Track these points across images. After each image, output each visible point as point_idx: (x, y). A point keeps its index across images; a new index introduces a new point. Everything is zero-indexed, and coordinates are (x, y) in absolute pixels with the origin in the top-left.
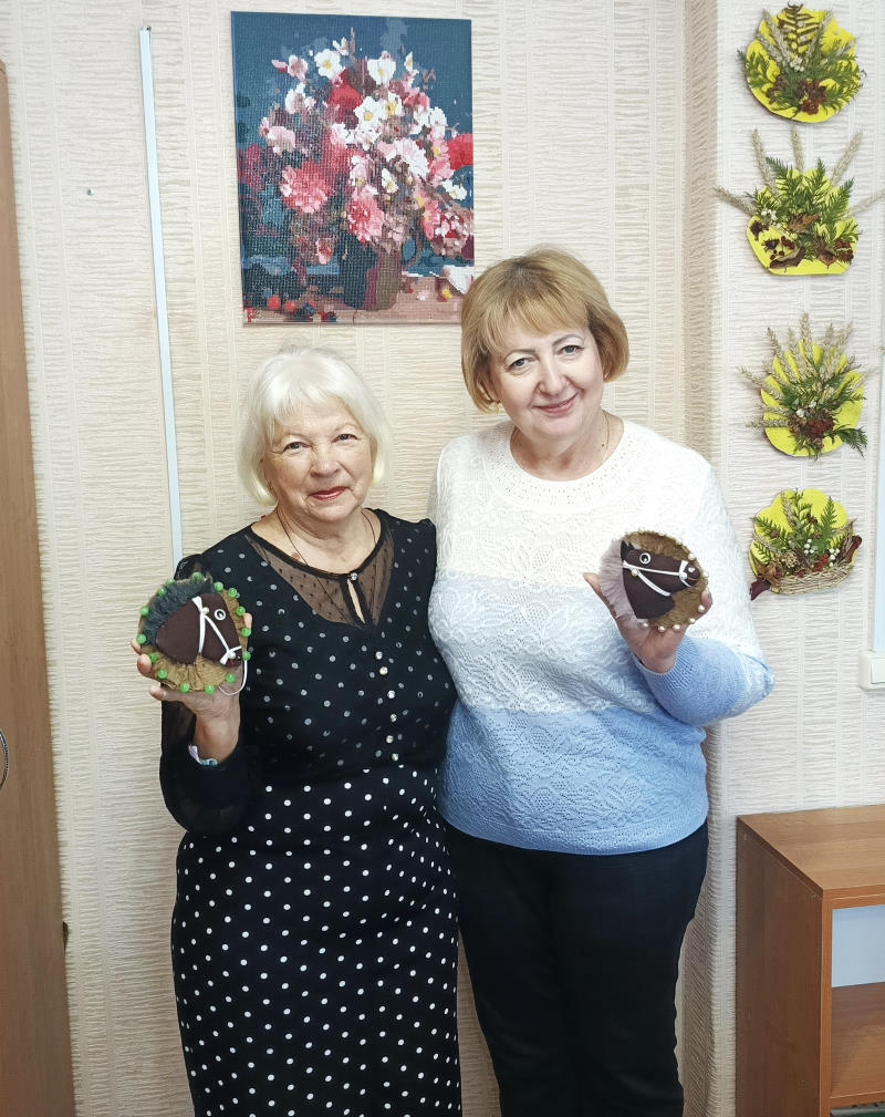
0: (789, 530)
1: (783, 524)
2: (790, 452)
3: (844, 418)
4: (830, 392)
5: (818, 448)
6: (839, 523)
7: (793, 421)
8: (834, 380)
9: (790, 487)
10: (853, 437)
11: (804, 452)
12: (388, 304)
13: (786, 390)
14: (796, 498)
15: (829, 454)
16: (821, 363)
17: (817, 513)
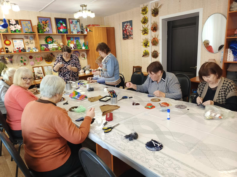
0: (145, 53)
3: (148, 45)
6: (148, 52)
7: (145, 45)
8: (147, 42)
10: (149, 46)
12: (128, 38)
14: (145, 50)
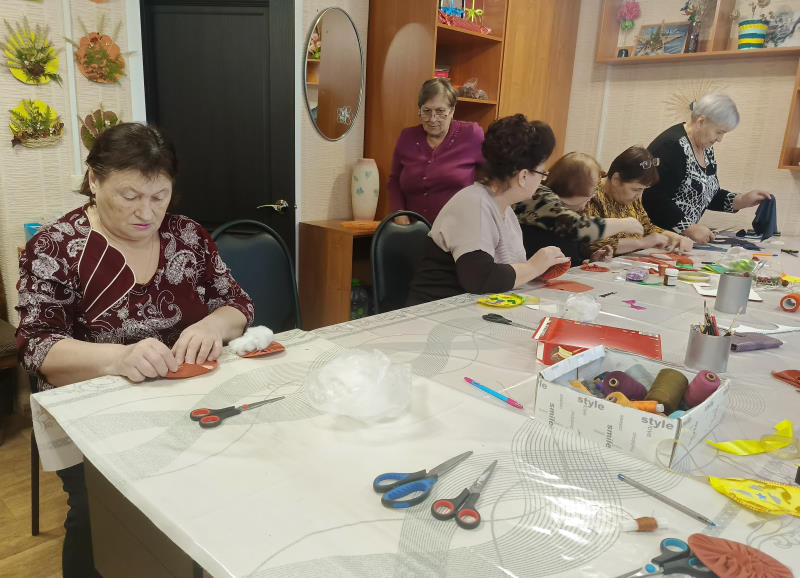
0: (29, 118)
1: (25, 115)
2: (24, 81)
3: (49, 69)
4: (41, 56)
5: (38, 81)
6: (53, 116)
7: (24, 67)
8: (43, 50)
9: (27, 98)
10: (54, 77)
11: (31, 82)
13: (19, 52)
14: (31, 103)
15: (45, 84)
16: (35, 41)
17: (42, 111)
